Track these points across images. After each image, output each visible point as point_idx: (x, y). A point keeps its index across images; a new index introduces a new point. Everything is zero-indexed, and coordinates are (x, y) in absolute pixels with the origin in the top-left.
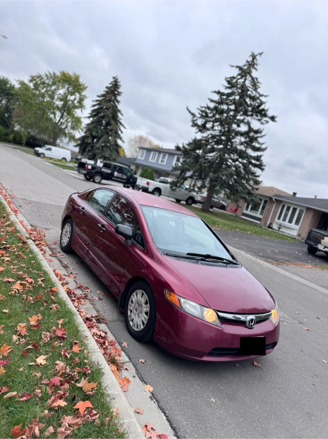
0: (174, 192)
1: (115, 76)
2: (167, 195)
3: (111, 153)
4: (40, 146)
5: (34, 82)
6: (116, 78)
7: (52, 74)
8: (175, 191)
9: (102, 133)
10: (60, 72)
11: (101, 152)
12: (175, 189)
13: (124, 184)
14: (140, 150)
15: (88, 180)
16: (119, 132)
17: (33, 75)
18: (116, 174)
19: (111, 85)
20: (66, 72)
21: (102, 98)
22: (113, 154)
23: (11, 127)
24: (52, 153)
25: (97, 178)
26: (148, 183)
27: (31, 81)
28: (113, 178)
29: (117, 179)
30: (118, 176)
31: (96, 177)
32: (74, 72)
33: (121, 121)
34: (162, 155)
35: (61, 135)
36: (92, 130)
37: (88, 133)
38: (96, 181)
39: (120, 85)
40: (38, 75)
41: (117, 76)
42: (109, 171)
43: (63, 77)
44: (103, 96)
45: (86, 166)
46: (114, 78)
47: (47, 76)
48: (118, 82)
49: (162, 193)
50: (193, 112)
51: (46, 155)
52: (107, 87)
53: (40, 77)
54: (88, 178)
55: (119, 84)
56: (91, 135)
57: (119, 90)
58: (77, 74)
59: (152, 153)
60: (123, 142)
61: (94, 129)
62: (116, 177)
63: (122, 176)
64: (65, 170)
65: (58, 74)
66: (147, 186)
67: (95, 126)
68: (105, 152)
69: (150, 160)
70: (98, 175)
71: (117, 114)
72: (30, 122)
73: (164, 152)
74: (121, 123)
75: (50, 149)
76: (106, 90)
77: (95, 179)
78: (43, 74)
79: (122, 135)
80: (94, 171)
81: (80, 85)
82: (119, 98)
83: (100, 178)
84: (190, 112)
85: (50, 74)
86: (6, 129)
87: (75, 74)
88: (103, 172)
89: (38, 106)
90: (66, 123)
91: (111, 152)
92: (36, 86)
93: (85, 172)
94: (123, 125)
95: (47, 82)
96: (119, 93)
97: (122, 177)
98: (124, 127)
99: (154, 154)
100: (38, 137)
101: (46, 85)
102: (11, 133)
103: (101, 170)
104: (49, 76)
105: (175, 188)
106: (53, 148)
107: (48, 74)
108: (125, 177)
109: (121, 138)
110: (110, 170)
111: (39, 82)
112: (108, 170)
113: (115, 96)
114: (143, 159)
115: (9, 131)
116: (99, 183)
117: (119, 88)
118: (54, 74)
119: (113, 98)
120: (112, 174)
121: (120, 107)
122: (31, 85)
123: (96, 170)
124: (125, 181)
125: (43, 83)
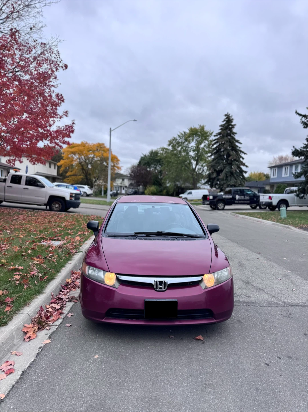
0: (303, 200)
1: (226, 113)
2: (296, 204)
3: (236, 181)
4: (183, 193)
5: (172, 145)
6: (228, 115)
7: (183, 133)
8: (304, 198)
9: (224, 165)
10: (189, 130)
11: (226, 182)
12: (304, 196)
13: (251, 205)
14: (271, 169)
15: (214, 209)
16: (241, 159)
17: (170, 140)
18: (237, 197)
19: (225, 122)
20: (193, 128)
21: (218, 136)
22: (238, 180)
23: (163, 185)
24: (192, 195)
25: (220, 205)
26: (270, 198)
27: (169, 145)
28: (236, 202)
29: (240, 202)
30: (241, 199)
31: (218, 204)
32: (200, 124)
33: (241, 149)
34: (294, 167)
35: (201, 179)
36: (215, 166)
37: (212, 169)
38: (220, 208)
39: (233, 119)
40: (173, 138)
41: (228, 113)
42: (231, 197)
43: (191, 132)
44: (219, 134)
45: (208, 197)
46: (226, 115)
47: (179, 136)
48: (230, 117)
49: (290, 204)
50: (303, 114)
51: (188, 199)
52: (221, 126)
53: (175, 139)
54: (214, 207)
55: (231, 119)
56: (215, 170)
57: (233, 124)
58: (202, 125)
59: (284, 169)
60: (247, 167)
61: (216, 165)
62: (239, 200)
63: (245, 197)
64: (198, 206)
65: (187, 131)
66: (270, 201)
67: (217, 161)
68: (229, 181)
69: (283, 176)
70: (221, 203)
71: (235, 145)
72: (174, 177)
73: (295, 164)
74: (241, 151)
75: (190, 193)
76: (220, 128)
77: (218, 206)
78: (176, 136)
79: (244, 161)
80: (215, 200)
81: (206, 133)
82: (234, 130)
83: (223, 205)
84: (300, 115)
85: (182, 134)
86: (160, 187)
87: (200, 126)
88: (224, 198)
89: (176, 162)
90: (202, 168)
91: (236, 179)
92: (173, 147)
93: (208, 202)
94: (243, 152)
95: (180, 141)
96: (233, 126)
97: (245, 199)
98: (245, 153)
99: (285, 168)
100: (183, 186)
101: (180, 144)
102: (164, 189)
103: (222, 197)
104: (181, 136)
105: (302, 195)
106: (193, 191)
107: (179, 134)
108: (247, 198)
109: (244, 164)
110: (232, 195)
111: (175, 143)
112: (228, 195)
113: (231, 130)
114: (276, 176)
115: (162, 188)
116: (223, 209)
117: (232, 122)
118: (185, 133)
119: (229, 132)
120: (234, 198)
121: (237, 137)
122: (170, 148)
123: (218, 198)
124: (248, 202)
125: (178, 143)
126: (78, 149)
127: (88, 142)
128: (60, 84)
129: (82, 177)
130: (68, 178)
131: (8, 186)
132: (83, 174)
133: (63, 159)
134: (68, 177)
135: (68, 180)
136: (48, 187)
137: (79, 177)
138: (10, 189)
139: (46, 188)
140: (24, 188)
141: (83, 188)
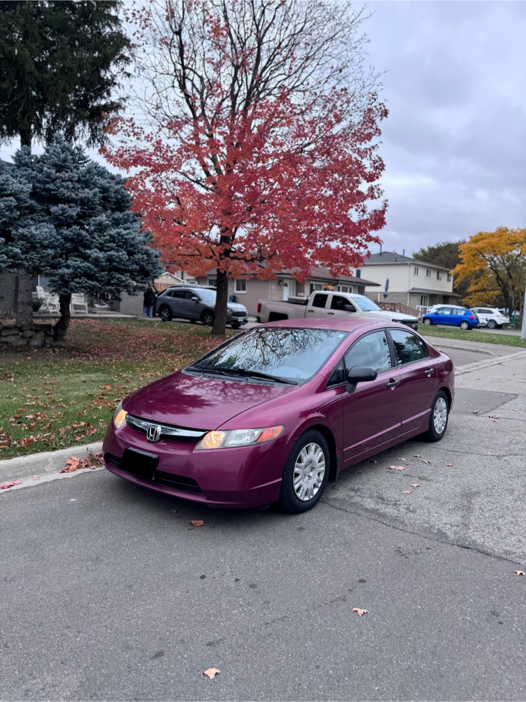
126: (488, 243)
127: (510, 228)
128: (381, 142)
129: (497, 292)
130: (470, 297)
131: (309, 311)
132: (499, 288)
133: (461, 264)
134: (471, 293)
135: (470, 299)
136: (361, 310)
137: (491, 293)
138: (311, 314)
139: (357, 311)
140: (329, 313)
141: (490, 312)
